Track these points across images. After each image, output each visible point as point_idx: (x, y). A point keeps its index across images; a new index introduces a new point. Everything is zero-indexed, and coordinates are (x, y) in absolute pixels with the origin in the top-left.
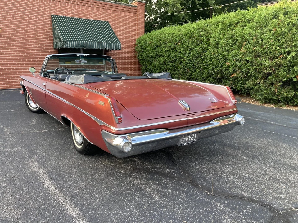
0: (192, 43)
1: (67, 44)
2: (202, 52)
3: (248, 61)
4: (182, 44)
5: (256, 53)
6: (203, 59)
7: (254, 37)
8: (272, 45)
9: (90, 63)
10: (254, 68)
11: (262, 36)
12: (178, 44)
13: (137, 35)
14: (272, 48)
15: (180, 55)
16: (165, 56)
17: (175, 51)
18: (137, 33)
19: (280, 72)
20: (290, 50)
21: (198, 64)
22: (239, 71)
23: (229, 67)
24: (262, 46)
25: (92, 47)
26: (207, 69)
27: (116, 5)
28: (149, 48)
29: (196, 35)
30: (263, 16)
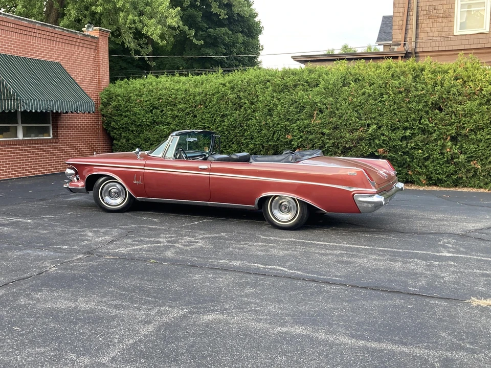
0: (225, 107)
1: (26, 104)
2: (243, 120)
3: (323, 134)
4: (206, 107)
5: (333, 124)
6: (245, 130)
7: (328, 106)
8: (350, 116)
9: (30, 137)
10: (331, 141)
11: (338, 106)
12: (198, 108)
13: (100, 85)
14: (352, 120)
15: (204, 123)
16: (171, 124)
17: (192, 116)
18: (98, 83)
19: (361, 145)
20: (370, 122)
21: (236, 136)
22: (310, 146)
23: (291, 141)
24: (340, 117)
25: (58, 109)
26: (252, 144)
27: (70, 34)
28: (136, 110)
29: (231, 96)
30: (331, 82)
